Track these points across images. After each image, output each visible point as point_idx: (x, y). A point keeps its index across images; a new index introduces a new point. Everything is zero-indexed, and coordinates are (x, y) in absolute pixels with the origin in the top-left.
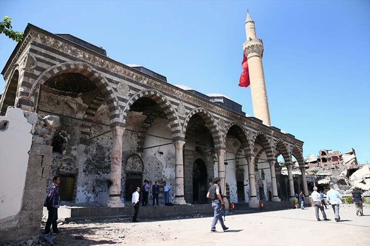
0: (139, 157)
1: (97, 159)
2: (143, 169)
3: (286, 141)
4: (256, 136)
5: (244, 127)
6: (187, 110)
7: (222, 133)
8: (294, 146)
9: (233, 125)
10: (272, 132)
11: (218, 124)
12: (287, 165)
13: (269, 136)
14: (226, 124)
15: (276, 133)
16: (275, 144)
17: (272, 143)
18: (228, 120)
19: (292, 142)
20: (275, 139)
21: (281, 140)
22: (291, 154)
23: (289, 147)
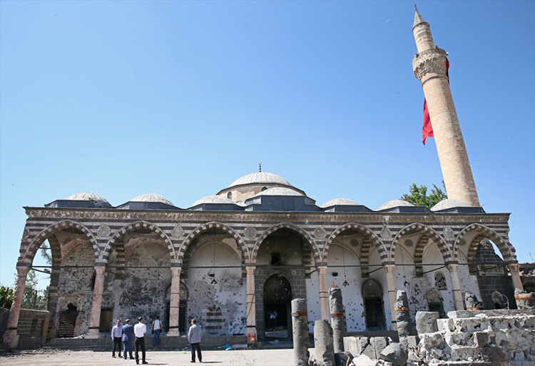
0: (183, 283)
1: (133, 291)
2: (188, 296)
3: (435, 224)
4: (335, 234)
5: (304, 226)
6: (186, 232)
7: (250, 246)
8: (470, 227)
9: (275, 229)
10: (387, 218)
11: (242, 235)
12: (447, 264)
13: (376, 226)
14: (259, 232)
15: (398, 217)
16: (394, 236)
17: (386, 236)
18: (264, 226)
19: (463, 221)
20: (396, 227)
21: (417, 226)
22: (453, 244)
23: (448, 232)
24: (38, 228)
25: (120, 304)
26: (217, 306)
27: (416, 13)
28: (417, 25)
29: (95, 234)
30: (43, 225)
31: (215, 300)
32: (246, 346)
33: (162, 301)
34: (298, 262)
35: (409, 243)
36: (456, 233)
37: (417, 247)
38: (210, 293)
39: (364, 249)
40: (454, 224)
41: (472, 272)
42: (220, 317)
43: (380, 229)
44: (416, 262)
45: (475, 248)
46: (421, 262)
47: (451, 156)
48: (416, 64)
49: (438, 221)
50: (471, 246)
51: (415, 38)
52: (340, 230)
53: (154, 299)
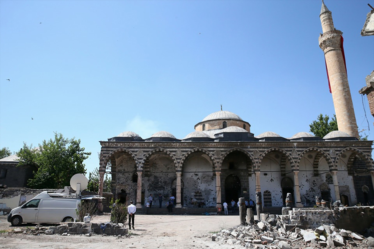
1: (154, 183)
2: (184, 186)
3: (324, 148)
4: (265, 153)
5: (247, 149)
6: (183, 153)
7: (218, 160)
8: (347, 149)
9: (231, 151)
10: (295, 144)
11: (213, 155)
12: (331, 170)
13: (288, 149)
14: (223, 153)
15: (302, 143)
16: (299, 155)
17: (294, 155)
18: (225, 149)
19: (342, 145)
20: (300, 149)
21: (313, 149)
22: (335, 159)
23: (332, 152)
24: (107, 152)
25: (148, 190)
26: (200, 191)
27: (323, 4)
28: (323, 13)
29: (136, 155)
30: (109, 151)
31: (199, 188)
32: (216, 213)
33: (170, 189)
34: (244, 167)
35: (310, 157)
36: (337, 152)
37: (315, 159)
38: (195, 184)
39: (282, 160)
40: (336, 147)
41: (349, 174)
42: (201, 197)
43: (291, 151)
44: (314, 168)
45: (352, 160)
46: (318, 168)
47: (341, 102)
48: (321, 40)
49: (326, 146)
50: (350, 158)
51: (321, 22)
52: (268, 151)
53: (165, 187)
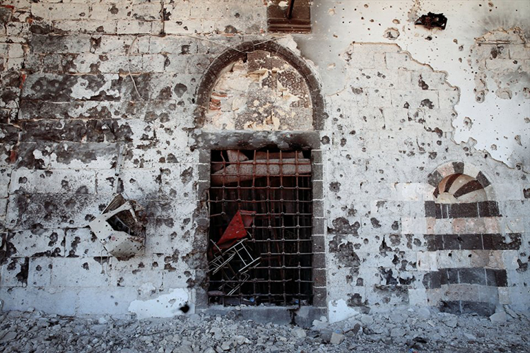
0: (287, 56)
1: (28, 92)
26: (470, 171)
38: (427, 102)
42: (490, 226)
